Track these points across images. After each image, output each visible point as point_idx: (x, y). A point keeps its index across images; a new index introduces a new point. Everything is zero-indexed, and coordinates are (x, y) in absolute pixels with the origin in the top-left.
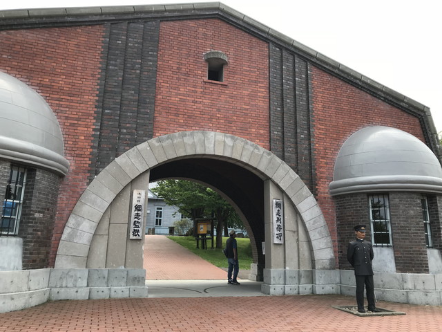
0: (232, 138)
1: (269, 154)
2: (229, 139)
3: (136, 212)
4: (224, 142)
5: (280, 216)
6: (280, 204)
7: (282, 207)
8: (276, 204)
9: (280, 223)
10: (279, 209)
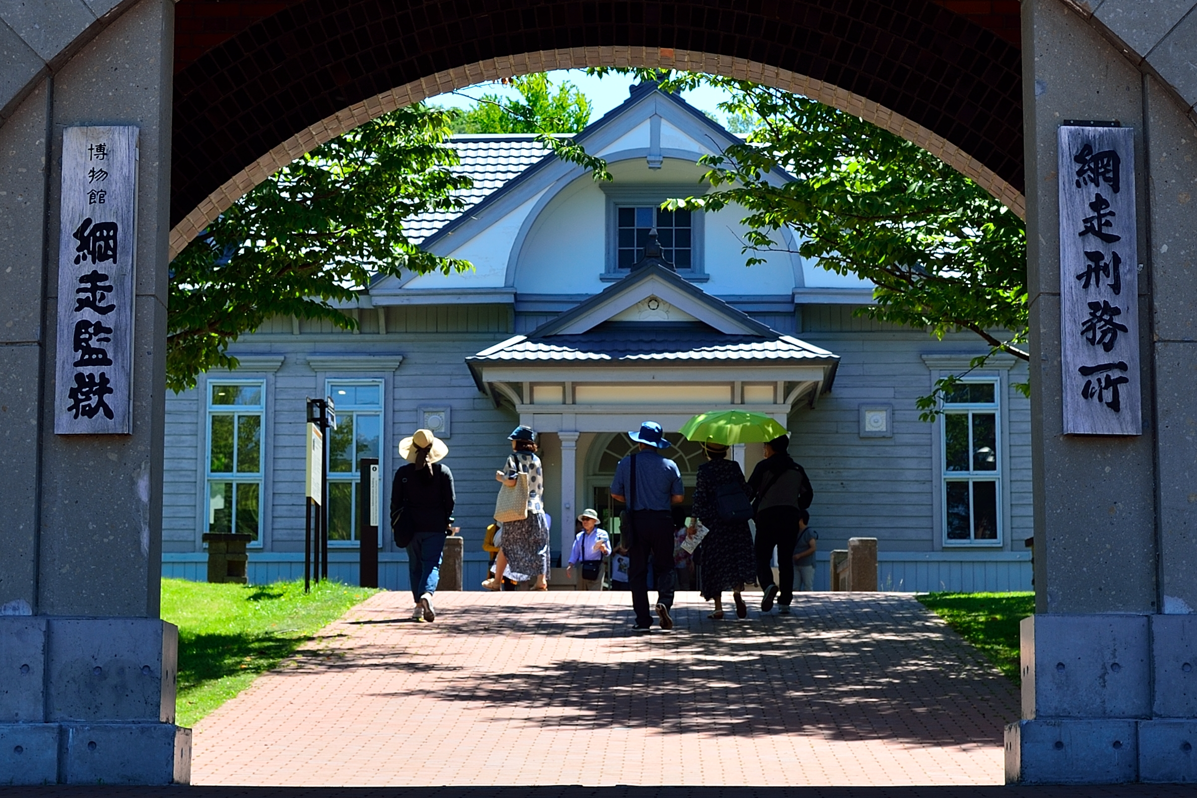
3: (87, 267)
5: (1110, 239)
6: (1113, 156)
7: (1128, 176)
8: (1078, 159)
9: (1116, 288)
10: (1105, 190)
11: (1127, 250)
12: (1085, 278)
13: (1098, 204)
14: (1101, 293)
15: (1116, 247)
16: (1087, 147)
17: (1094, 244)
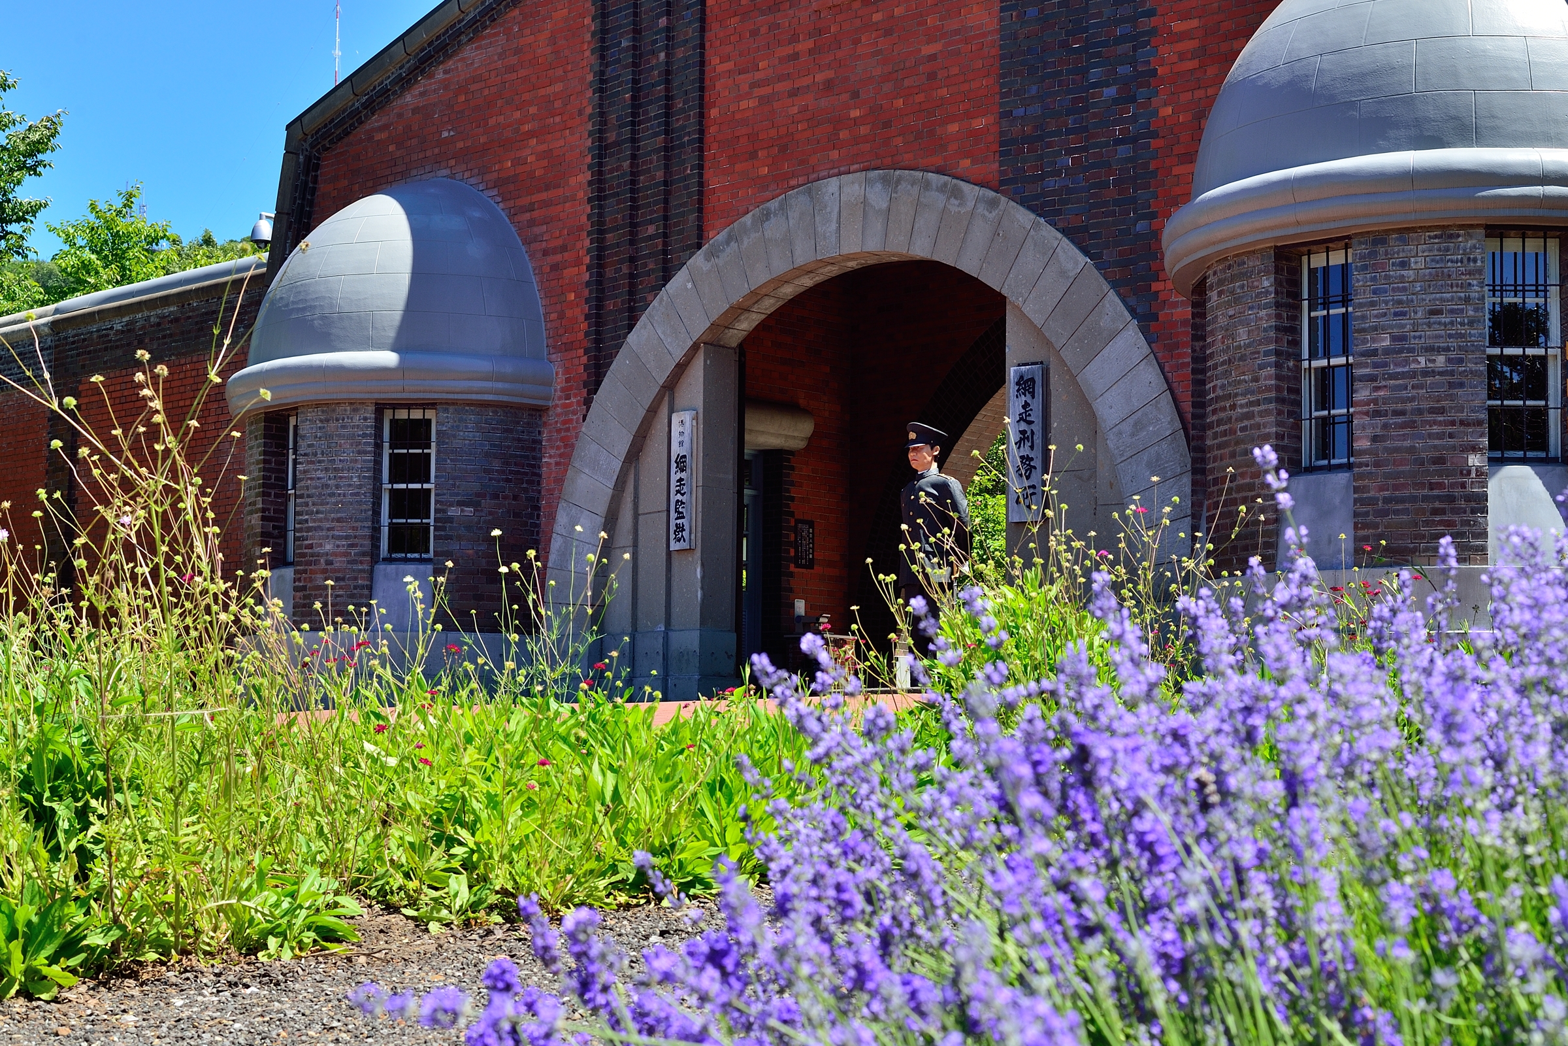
0: (885, 181)
1: (992, 204)
2: (879, 186)
3: (679, 475)
4: (865, 202)
5: (1030, 423)
6: (1032, 380)
7: (1039, 390)
8: (1018, 383)
9: (1032, 447)
10: (1028, 398)
11: (1037, 428)
12: (1018, 444)
13: (1026, 405)
14: (1026, 450)
15: (1033, 427)
16: (1022, 377)
17: (1023, 426)
